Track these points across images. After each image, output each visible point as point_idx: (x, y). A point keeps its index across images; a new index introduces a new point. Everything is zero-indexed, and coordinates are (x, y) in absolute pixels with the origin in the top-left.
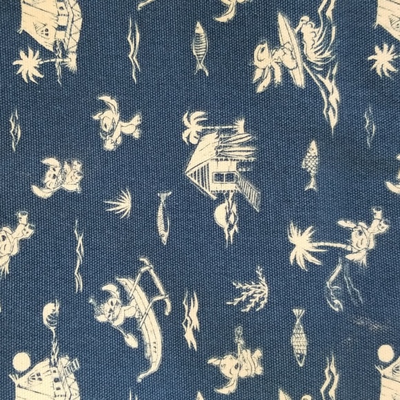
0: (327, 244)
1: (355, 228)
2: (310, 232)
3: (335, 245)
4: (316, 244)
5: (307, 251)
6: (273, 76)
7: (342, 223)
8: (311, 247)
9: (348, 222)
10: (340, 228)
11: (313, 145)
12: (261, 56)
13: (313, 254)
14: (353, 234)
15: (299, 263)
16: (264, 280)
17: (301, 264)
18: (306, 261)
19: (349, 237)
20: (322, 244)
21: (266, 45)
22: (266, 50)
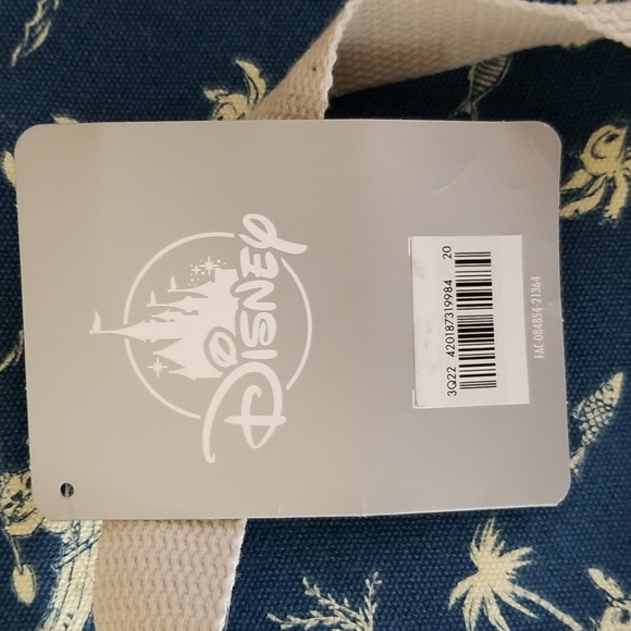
0: (544, 604)
1: (620, 600)
2: (523, 558)
3: (560, 615)
4: (521, 592)
5: (496, 596)
6: (606, 200)
7: (597, 575)
8: (509, 591)
9: (611, 581)
10: (590, 584)
11: (617, 380)
12: (602, 148)
13: (506, 610)
14: (609, 612)
15: (466, 615)
16: (373, 608)
17: (470, 616)
18: (483, 618)
19: (599, 614)
20: (534, 597)
21: (622, 132)
22: (618, 143)
